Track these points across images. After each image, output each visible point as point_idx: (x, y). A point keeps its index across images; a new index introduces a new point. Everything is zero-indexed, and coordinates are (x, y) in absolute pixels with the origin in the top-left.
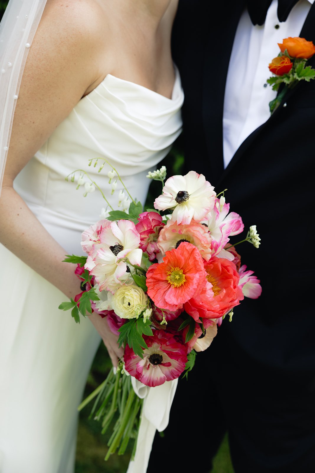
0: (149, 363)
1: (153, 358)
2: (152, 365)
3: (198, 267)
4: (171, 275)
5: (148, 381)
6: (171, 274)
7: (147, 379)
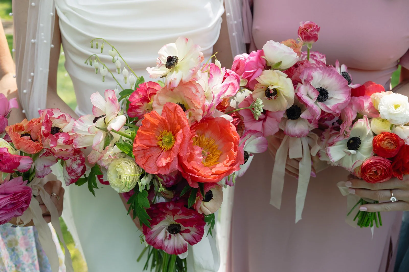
0: (168, 234)
1: (170, 229)
2: (172, 235)
3: (182, 123)
4: (162, 140)
5: (173, 250)
6: (162, 138)
7: (171, 249)
